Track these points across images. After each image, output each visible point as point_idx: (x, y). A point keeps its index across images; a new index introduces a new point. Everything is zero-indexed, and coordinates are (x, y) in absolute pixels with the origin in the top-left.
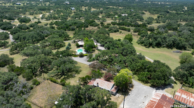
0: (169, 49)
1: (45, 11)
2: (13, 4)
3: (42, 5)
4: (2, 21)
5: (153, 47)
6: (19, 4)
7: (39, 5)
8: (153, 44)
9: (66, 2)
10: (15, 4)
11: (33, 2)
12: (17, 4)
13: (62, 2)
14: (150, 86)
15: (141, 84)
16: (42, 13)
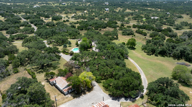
0: (175, 59)
1: (80, 11)
2: (60, 4)
3: (83, 5)
4: (40, 18)
5: (156, 55)
6: (64, 4)
7: (80, 5)
8: (156, 51)
9: (106, 3)
10: (61, 4)
11: (76, 3)
12: (63, 4)
13: (102, 3)
14: (109, 95)
15: (102, 91)
16: (75, 13)
